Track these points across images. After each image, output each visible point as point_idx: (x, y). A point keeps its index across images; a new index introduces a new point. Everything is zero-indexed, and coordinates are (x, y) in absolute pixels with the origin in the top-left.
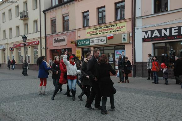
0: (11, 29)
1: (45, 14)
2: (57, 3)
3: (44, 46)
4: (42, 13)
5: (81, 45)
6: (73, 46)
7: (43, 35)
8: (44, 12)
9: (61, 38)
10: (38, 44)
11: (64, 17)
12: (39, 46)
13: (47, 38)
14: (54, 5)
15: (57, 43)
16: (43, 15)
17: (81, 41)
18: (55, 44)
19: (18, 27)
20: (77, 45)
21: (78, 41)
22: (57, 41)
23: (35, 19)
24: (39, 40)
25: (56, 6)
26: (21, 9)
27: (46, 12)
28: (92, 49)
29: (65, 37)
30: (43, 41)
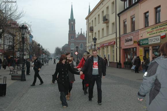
0: (99, 31)
2: (128, 6)
3: (118, 45)
4: (117, 15)
5: (143, 44)
6: (136, 45)
7: (118, 36)
8: (119, 15)
9: (129, 38)
10: (114, 44)
11: (132, 19)
12: (115, 46)
13: (121, 38)
14: (126, 8)
15: (127, 43)
16: (118, 17)
17: (142, 40)
18: (126, 44)
19: (103, 29)
20: (139, 45)
22: (127, 41)
23: (113, 22)
24: (115, 41)
25: (127, 9)
26: (105, 14)
27: (120, 15)
28: (150, 48)
29: (132, 37)
30: (118, 40)
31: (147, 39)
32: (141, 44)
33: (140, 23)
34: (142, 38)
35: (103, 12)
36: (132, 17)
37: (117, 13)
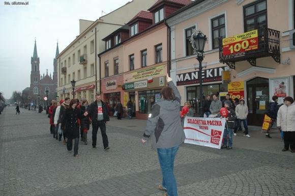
0: (74, 73)
1: (100, 58)
2: (110, 47)
3: (98, 90)
4: (97, 56)
5: (128, 89)
6: (120, 90)
7: (98, 79)
8: (99, 55)
9: (112, 82)
10: (94, 88)
11: (115, 61)
12: (95, 90)
13: (102, 81)
14: (107, 49)
15: (110, 87)
16: (98, 58)
17: (127, 84)
18: (108, 88)
19: (79, 71)
20: (124, 89)
21: (125, 84)
22: (109, 85)
23: (92, 63)
24: (95, 84)
25: (109, 49)
26: (82, 53)
27: (101, 56)
28: (136, 92)
29: (115, 81)
30: (98, 84)
31: (133, 83)
32: (126, 88)
33: (124, 66)
34: (126, 82)
35: (79, 51)
36: (115, 59)
37: (98, 53)
